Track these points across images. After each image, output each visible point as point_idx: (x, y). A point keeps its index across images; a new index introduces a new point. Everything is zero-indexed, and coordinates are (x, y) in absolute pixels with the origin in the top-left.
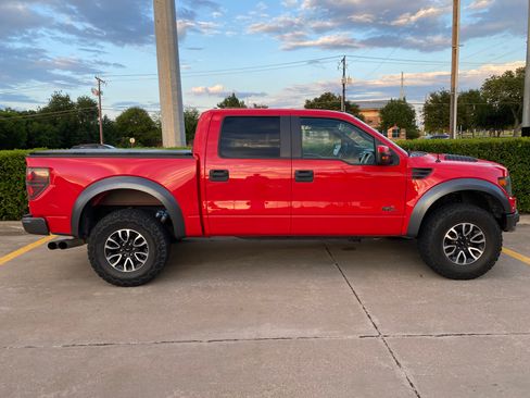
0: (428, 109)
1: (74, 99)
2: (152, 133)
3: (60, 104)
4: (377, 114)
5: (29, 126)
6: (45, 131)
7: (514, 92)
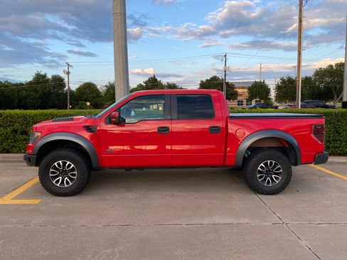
0: (279, 88)
1: (49, 76)
2: (99, 99)
3: (40, 79)
4: (246, 90)
5: (20, 93)
6: (29, 96)
7: (334, 79)
